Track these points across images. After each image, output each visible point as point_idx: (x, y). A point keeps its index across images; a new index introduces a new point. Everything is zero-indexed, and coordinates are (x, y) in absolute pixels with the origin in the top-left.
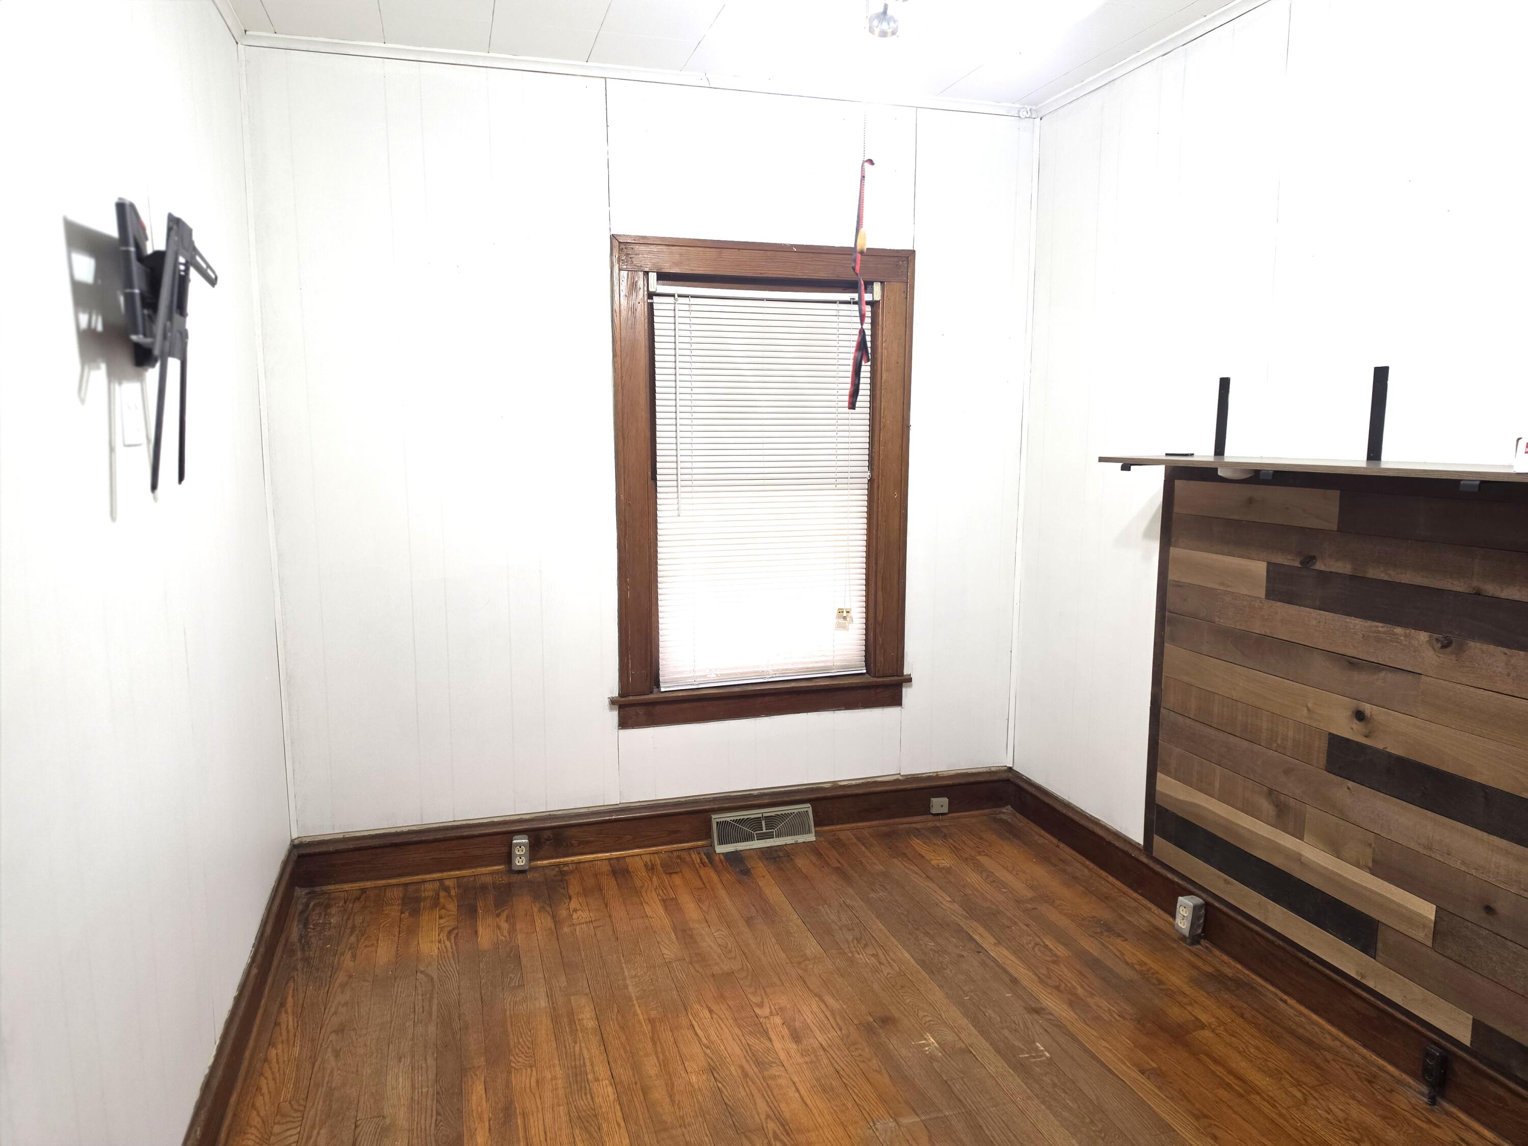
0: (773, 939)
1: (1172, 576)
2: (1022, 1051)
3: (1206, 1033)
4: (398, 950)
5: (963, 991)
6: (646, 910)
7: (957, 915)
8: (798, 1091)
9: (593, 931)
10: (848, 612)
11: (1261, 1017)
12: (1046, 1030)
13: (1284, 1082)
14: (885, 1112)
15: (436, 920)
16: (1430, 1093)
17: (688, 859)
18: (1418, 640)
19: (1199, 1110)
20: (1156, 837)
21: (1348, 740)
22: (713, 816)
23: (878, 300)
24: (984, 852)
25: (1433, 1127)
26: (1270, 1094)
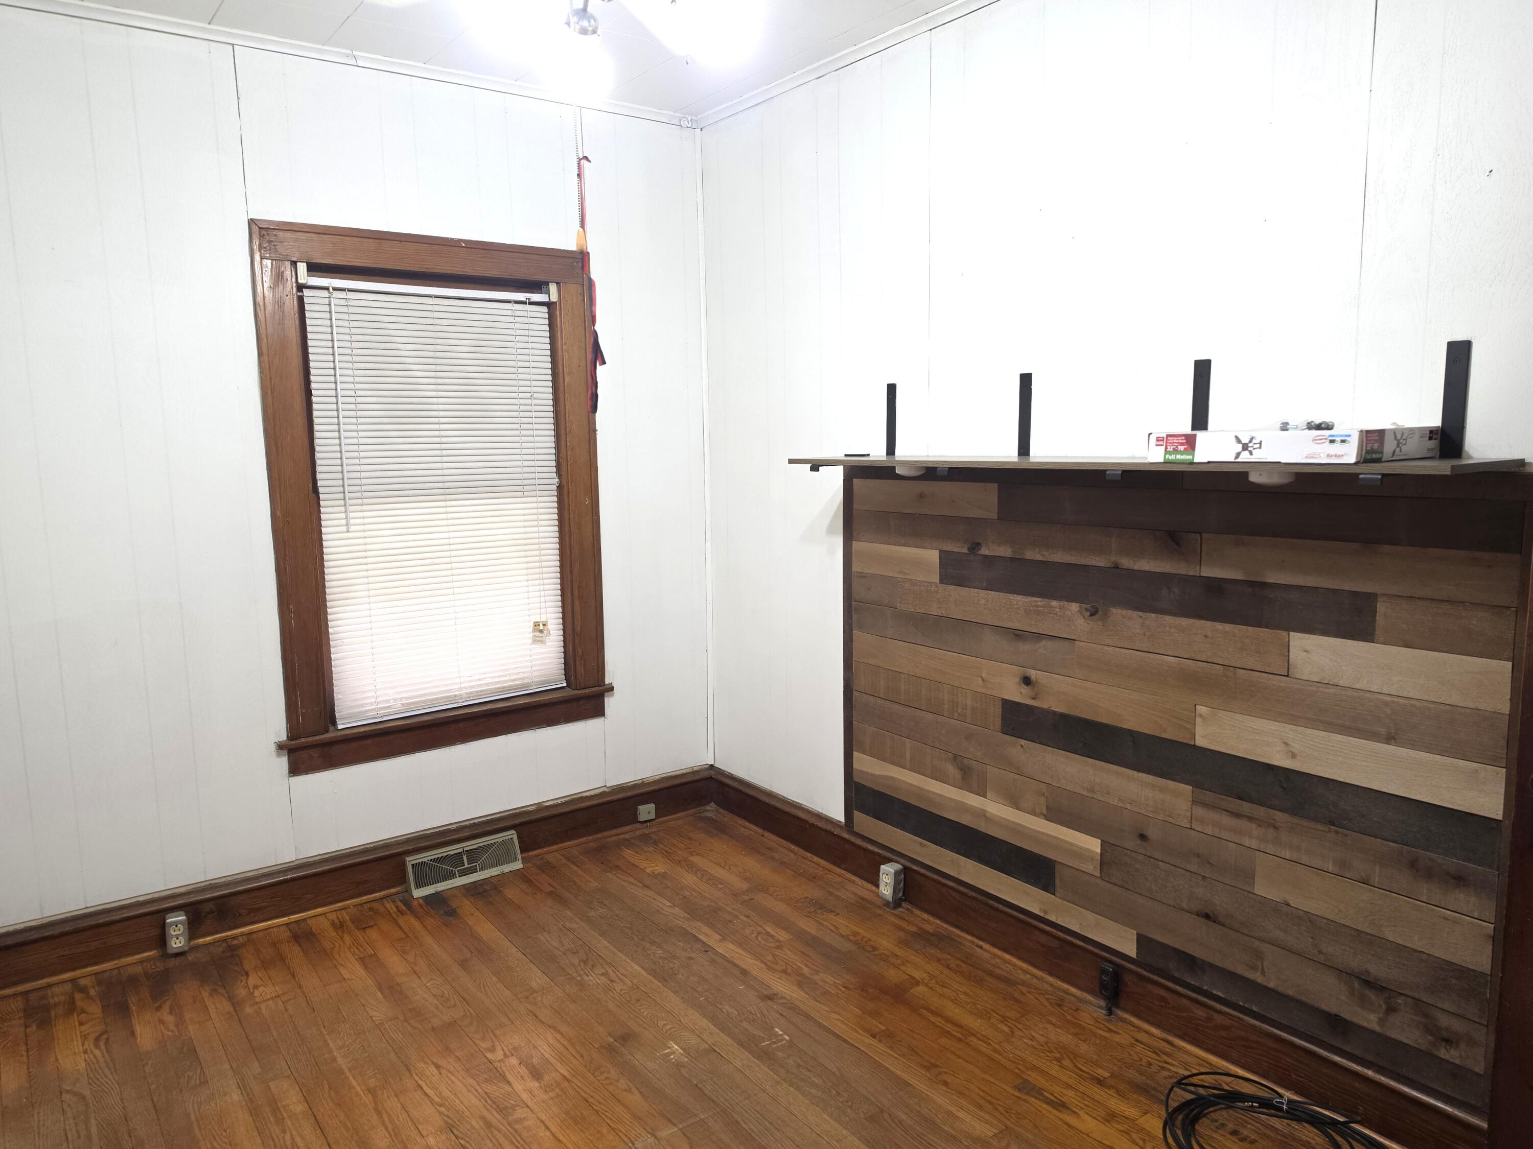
0: (494, 978)
1: (856, 568)
2: (763, 1039)
3: (921, 989)
4: (29, 1072)
5: (698, 992)
6: (343, 973)
7: (680, 919)
8: (548, 1128)
9: (282, 1005)
10: (544, 625)
11: (963, 965)
12: (781, 1015)
13: (993, 1020)
14: (642, 1130)
15: (75, 1028)
16: (1107, 1005)
17: (382, 909)
18: (1070, 611)
19: (928, 1061)
20: (856, 813)
21: (1018, 704)
22: (408, 859)
23: (555, 301)
24: (695, 852)
25: (1114, 1035)
26: (983, 1033)
